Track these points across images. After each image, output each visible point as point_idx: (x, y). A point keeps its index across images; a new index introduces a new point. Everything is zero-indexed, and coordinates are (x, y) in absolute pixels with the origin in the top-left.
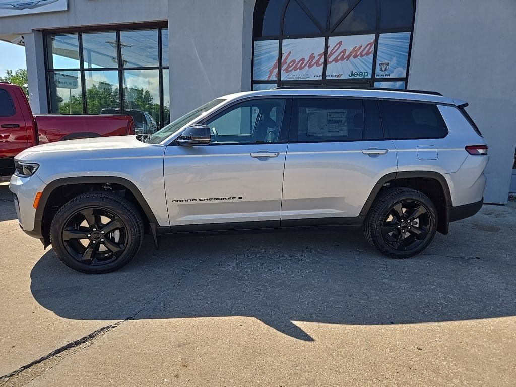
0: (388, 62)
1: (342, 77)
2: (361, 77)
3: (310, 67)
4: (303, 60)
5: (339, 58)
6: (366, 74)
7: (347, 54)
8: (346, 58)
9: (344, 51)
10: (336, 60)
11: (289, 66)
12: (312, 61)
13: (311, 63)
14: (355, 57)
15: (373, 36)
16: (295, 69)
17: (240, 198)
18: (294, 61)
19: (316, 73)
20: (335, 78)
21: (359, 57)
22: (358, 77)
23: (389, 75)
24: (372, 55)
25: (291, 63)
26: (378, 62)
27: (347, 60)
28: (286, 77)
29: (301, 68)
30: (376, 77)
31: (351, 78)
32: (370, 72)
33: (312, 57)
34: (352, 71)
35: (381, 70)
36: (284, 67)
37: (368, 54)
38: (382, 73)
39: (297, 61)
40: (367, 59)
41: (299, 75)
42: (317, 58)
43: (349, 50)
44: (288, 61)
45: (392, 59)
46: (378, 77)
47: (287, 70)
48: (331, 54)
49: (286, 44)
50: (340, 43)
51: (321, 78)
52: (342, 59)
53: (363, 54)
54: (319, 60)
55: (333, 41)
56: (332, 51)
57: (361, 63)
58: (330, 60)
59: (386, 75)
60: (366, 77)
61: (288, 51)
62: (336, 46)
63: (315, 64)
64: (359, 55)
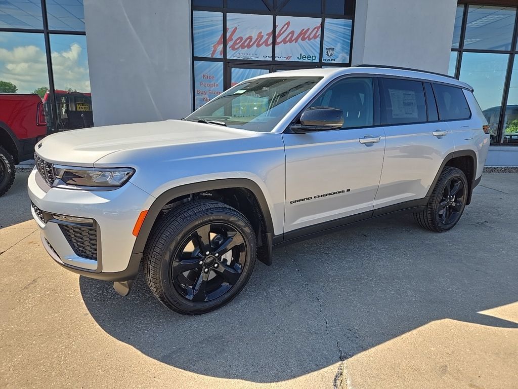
0: (333, 47)
1: (292, 60)
2: (309, 61)
3: (258, 46)
4: (250, 38)
5: (287, 40)
6: (314, 58)
7: (295, 36)
8: (294, 40)
9: (293, 33)
10: (285, 41)
11: (235, 44)
12: (261, 40)
13: (259, 42)
14: (303, 39)
15: (320, 20)
16: (243, 47)
18: (241, 38)
19: (264, 53)
20: (285, 60)
21: (307, 40)
22: (306, 60)
23: (335, 60)
24: (319, 39)
25: (237, 40)
26: (325, 47)
27: (295, 42)
28: (232, 56)
29: (249, 46)
30: (323, 61)
31: (300, 61)
32: (318, 56)
33: (260, 36)
34: (301, 54)
35: (328, 55)
36: (229, 44)
37: (315, 37)
38: (328, 58)
39: (244, 38)
40: (314, 42)
41: (247, 54)
42: (265, 37)
43: (297, 32)
44: (235, 38)
45: (337, 44)
46: (325, 62)
47: (233, 48)
48: (280, 34)
49: (231, 18)
50: (288, 24)
51: (270, 59)
52: (291, 41)
53: (311, 37)
54: (267, 40)
55: (281, 20)
57: (308, 46)
58: (279, 40)
59: (332, 60)
60: (314, 61)
61: (235, 26)
62: (284, 26)
63: (263, 43)
64: (306, 38)
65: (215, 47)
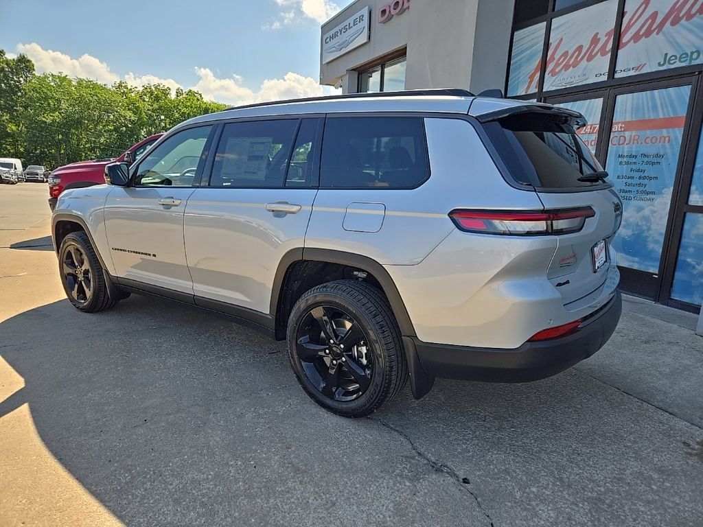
1: (644, 71)
2: (683, 65)
3: (590, 59)
4: (580, 48)
5: (641, 33)
6: (695, 56)
7: (659, 20)
8: (655, 29)
9: (655, 15)
10: (636, 38)
11: (557, 64)
12: (594, 48)
13: (593, 51)
14: (675, 22)
16: (566, 67)
18: (566, 54)
19: (598, 70)
20: (632, 73)
21: (683, 21)
22: (678, 65)
25: (559, 59)
27: (657, 34)
28: (551, 85)
29: (576, 64)
31: (661, 68)
33: (595, 40)
34: (666, 54)
36: (550, 68)
39: (570, 53)
40: (700, 22)
41: (571, 78)
42: (603, 39)
43: (664, 10)
44: (557, 55)
47: (553, 72)
48: (629, 27)
49: (556, 25)
51: (605, 78)
52: (648, 33)
53: (693, 11)
54: (606, 42)
56: (631, 20)
57: (685, 32)
58: (625, 39)
60: (694, 63)
61: (559, 37)
62: (638, 9)
63: (598, 52)
64: (683, 16)
65: (532, 77)
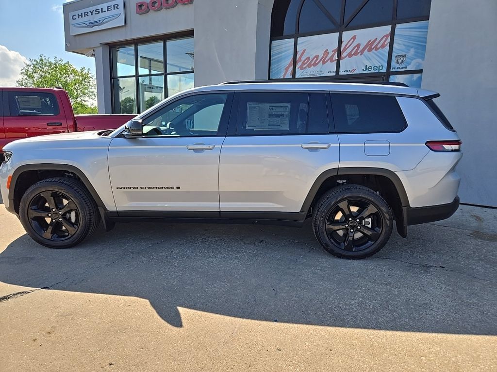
0: (404, 53)
1: (356, 72)
2: (375, 71)
3: (324, 63)
4: (317, 57)
5: (352, 53)
6: (381, 68)
7: (361, 48)
8: (359, 53)
9: (358, 46)
10: (350, 55)
11: (303, 64)
12: (326, 57)
13: (325, 59)
14: (369, 50)
15: (389, 27)
16: (310, 65)
17: (178, 188)
18: (308, 58)
19: (330, 69)
20: (349, 73)
21: (374, 51)
22: (373, 71)
23: (406, 68)
24: (387, 48)
25: (305, 60)
26: (394, 54)
27: (361, 55)
28: (300, 75)
29: (315, 64)
30: (391, 70)
31: (364, 72)
32: (385, 65)
33: (326, 52)
34: (366, 66)
35: (398, 62)
36: (299, 65)
37: (383, 46)
38: (398, 66)
39: (311, 58)
40: (382, 52)
41: (313, 72)
42: (331, 54)
43: (363, 44)
44: (303, 59)
45: (409, 50)
46: (394, 70)
47: (301, 68)
48: (345, 49)
49: (301, 42)
50: (354, 38)
51: (334, 74)
52: (356, 54)
53: (378, 46)
54: (333, 56)
55: (347, 35)
56: (346, 45)
57: (375, 56)
58: (344, 55)
59: (402, 68)
60: (380, 71)
61: (303, 48)
62: (350, 40)
63: (328, 60)
64: (373, 48)
65: (287, 69)
